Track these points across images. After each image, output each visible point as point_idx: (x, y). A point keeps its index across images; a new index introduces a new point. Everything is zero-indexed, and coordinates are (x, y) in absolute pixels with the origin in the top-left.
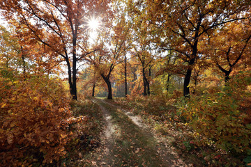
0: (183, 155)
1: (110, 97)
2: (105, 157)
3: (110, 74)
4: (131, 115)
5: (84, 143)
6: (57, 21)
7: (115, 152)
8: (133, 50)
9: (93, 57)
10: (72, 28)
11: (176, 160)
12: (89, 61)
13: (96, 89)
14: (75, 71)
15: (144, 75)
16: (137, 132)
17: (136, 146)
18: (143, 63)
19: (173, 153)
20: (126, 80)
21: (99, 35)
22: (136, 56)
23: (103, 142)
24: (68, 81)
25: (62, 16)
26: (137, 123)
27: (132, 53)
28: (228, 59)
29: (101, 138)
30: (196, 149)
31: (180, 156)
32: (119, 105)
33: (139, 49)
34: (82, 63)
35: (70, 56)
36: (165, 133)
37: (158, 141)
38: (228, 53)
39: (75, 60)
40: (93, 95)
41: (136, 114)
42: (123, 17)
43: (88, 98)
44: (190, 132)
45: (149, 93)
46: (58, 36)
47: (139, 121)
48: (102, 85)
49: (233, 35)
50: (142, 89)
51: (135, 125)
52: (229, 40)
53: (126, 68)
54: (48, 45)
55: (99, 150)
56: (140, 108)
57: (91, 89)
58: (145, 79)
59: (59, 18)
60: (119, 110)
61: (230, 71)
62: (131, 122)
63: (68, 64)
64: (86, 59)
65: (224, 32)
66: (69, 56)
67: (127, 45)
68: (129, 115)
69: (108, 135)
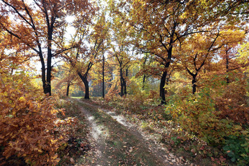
0: (173, 150)
1: (87, 96)
2: (98, 159)
3: (87, 72)
4: (113, 115)
5: (73, 147)
6: (28, 10)
7: (108, 154)
8: (111, 50)
9: (69, 54)
10: (48, 20)
11: (167, 154)
12: (65, 57)
13: (70, 88)
14: (50, 68)
15: (121, 75)
16: (125, 131)
17: (129, 145)
18: (121, 63)
19: (163, 148)
20: (103, 80)
21: (77, 32)
22: (114, 56)
23: (92, 144)
24: (41, 79)
25: (36, 5)
26: (122, 123)
27: (110, 53)
28: (195, 64)
29: (90, 140)
30: (182, 144)
31: (170, 150)
32: (97, 104)
33: (117, 49)
34: (58, 59)
35: (45, 51)
36: (151, 131)
37: (147, 139)
38: (194, 59)
39: (50, 56)
40: (67, 95)
41: (118, 113)
42: (103, 16)
43: (63, 98)
44: (173, 129)
45: (126, 93)
46: (30, 27)
47: (123, 121)
48: (79, 84)
49: (198, 44)
50: (119, 89)
51: (120, 125)
52: (195, 48)
53: (103, 67)
54: (16, 36)
55: (91, 153)
56: (121, 107)
57: (65, 88)
58: (122, 78)
59: (32, 7)
60: (100, 110)
61: (196, 74)
62: (116, 122)
63: (42, 60)
64: (62, 56)
65: (191, 41)
66: (43, 50)
67: (105, 44)
68: (111, 114)
69: (95, 136)
